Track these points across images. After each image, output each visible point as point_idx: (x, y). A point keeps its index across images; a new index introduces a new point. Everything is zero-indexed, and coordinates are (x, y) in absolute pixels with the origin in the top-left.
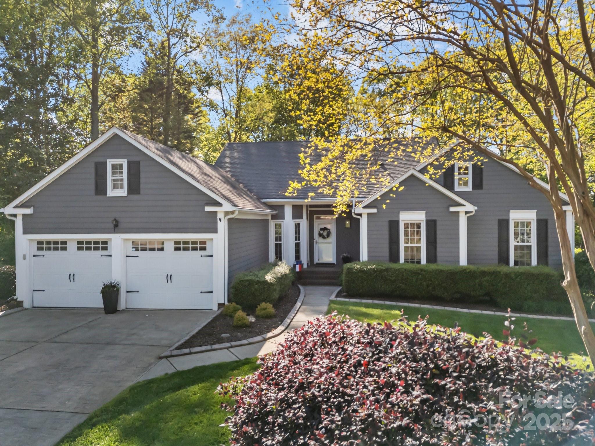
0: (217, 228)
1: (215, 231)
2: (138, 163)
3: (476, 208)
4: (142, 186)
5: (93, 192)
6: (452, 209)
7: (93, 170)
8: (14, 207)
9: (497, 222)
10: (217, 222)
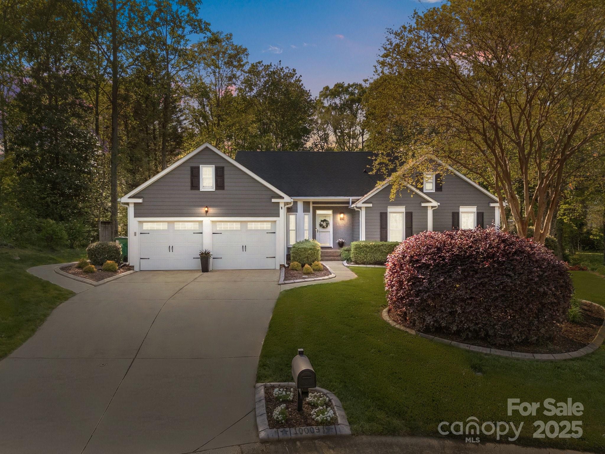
0: (279, 214)
2: (223, 168)
3: (439, 204)
4: (226, 184)
5: (189, 188)
6: (423, 205)
7: (189, 172)
8: (129, 198)
9: (451, 214)
10: (279, 210)
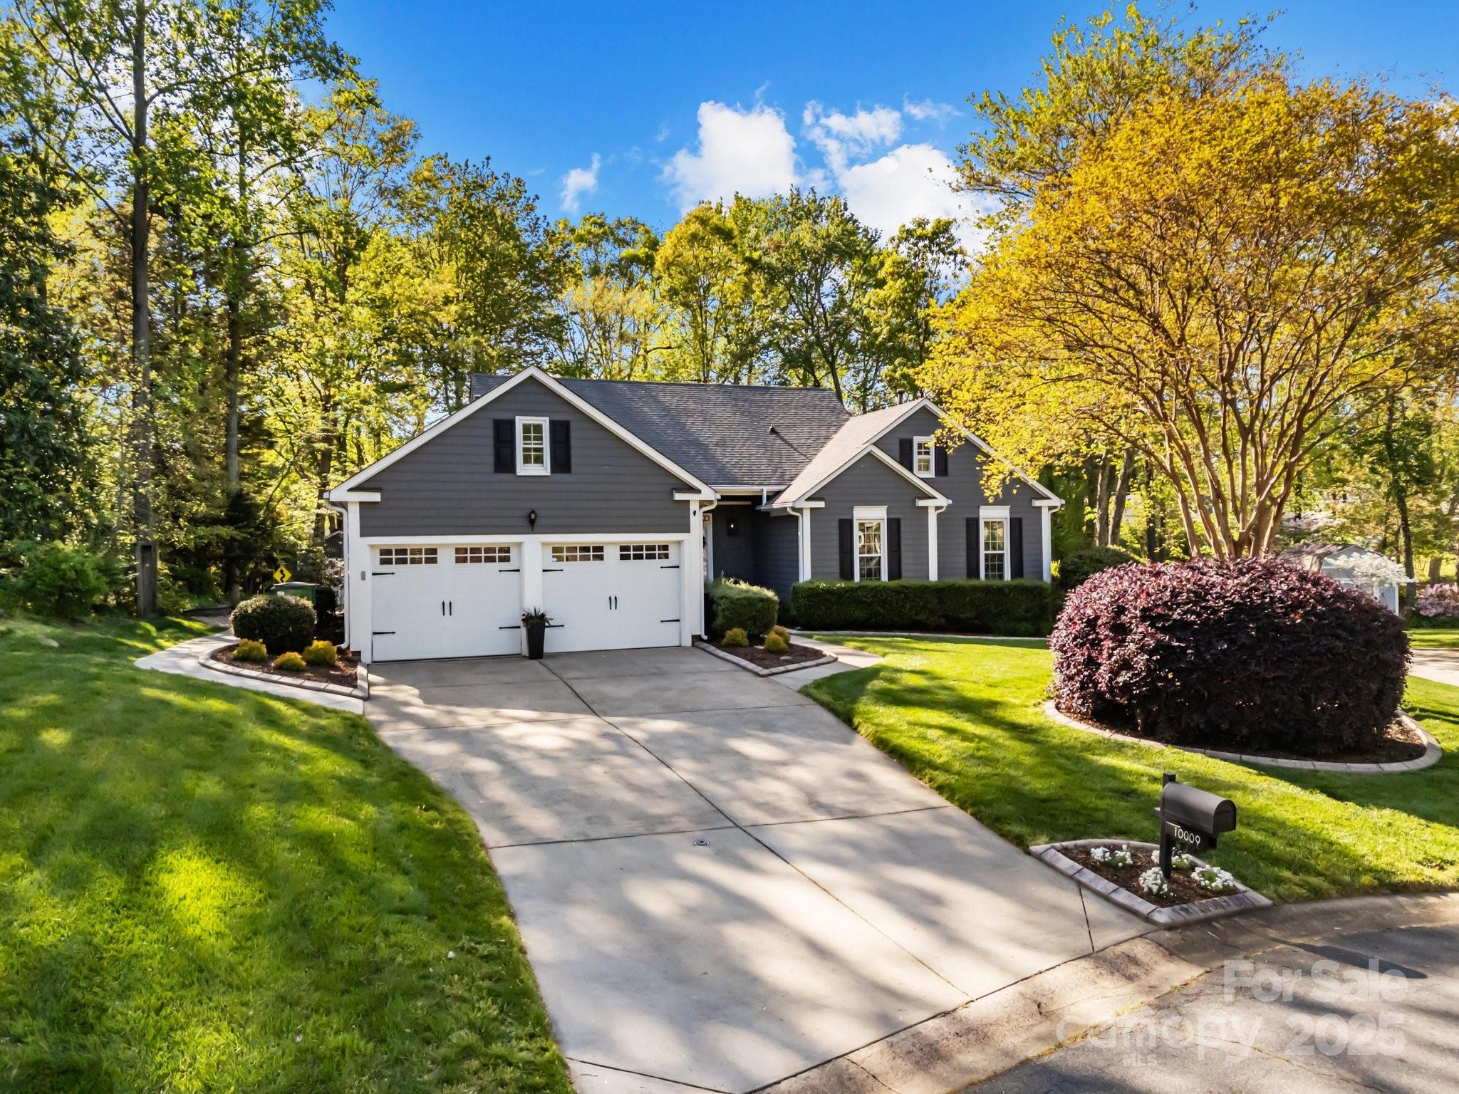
0: (688, 525)
1: (686, 528)
2: (568, 423)
3: (950, 502)
4: (573, 460)
5: (492, 468)
6: (920, 503)
7: (491, 433)
9: (964, 523)
10: (689, 517)
